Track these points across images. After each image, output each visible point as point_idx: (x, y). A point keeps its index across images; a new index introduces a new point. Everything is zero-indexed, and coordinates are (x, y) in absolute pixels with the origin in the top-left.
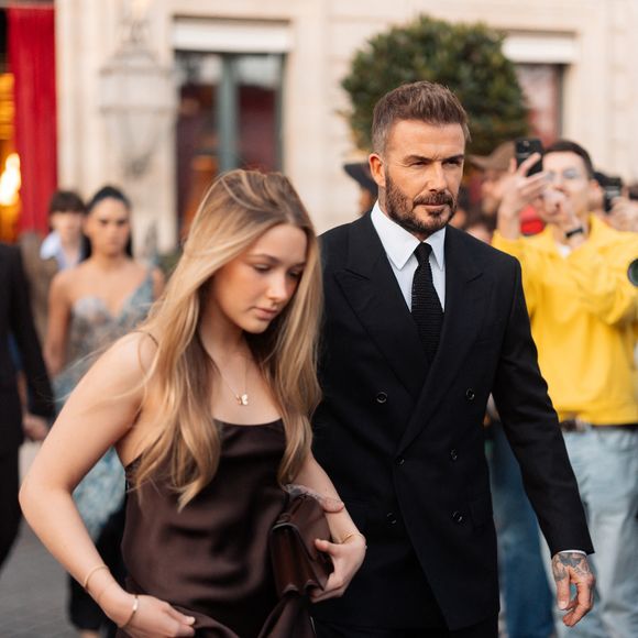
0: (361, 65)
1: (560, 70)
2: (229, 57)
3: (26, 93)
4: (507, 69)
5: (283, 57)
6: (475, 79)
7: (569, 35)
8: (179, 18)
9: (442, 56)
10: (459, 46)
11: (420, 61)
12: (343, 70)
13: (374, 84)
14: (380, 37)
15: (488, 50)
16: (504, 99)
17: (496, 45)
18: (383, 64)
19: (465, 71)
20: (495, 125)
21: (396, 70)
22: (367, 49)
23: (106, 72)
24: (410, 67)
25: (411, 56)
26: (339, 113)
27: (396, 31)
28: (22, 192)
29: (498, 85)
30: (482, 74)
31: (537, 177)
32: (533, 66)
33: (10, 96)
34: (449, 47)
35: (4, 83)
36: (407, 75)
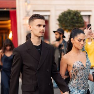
0: (60, 17)
1: (89, 16)
3: (13, 22)
4: (81, 17)
5: (49, 16)
6: (77, 18)
7: (90, 11)
8: (34, 11)
9: (72, 15)
10: (74, 14)
11: (68, 16)
12: (58, 18)
13: (62, 19)
14: (63, 13)
15: (78, 14)
16: (81, 21)
17: (79, 13)
18: (63, 17)
19: (75, 17)
21: (65, 17)
22: (61, 15)
23: (24, 19)
25: (67, 15)
26: (57, 24)
27: (65, 12)
29: (80, 19)
30: (77, 17)
32: (85, 16)
34: (73, 14)
35: (9, 21)
36: (67, 18)
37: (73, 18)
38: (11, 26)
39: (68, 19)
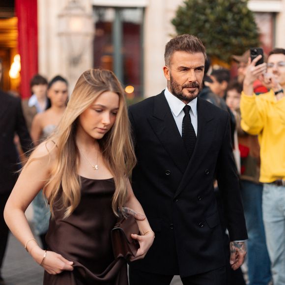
0: (180, 13)
1: (274, 15)
2: (118, 9)
3: (24, 26)
4: (249, 15)
5: (144, 9)
6: (234, 19)
9: (219, 9)
10: (227, 4)
11: (208, 11)
12: (172, 16)
13: (187, 22)
15: (240, 6)
16: (248, 29)
17: (244, 4)
18: (191, 12)
19: (230, 16)
20: (244, 41)
21: (197, 15)
22: (184, 6)
23: (61, 16)
24: (204, 14)
25: (204, 9)
26: (170, 35)
28: (21, 72)
29: (246, 22)
30: (237, 17)
31: (260, 66)
32: (262, 13)
33: (16, 28)
34: (222, 5)
35: (13, 21)
36: (203, 17)
37: (222, 20)
38: (19, 39)
39: (206, 21)
